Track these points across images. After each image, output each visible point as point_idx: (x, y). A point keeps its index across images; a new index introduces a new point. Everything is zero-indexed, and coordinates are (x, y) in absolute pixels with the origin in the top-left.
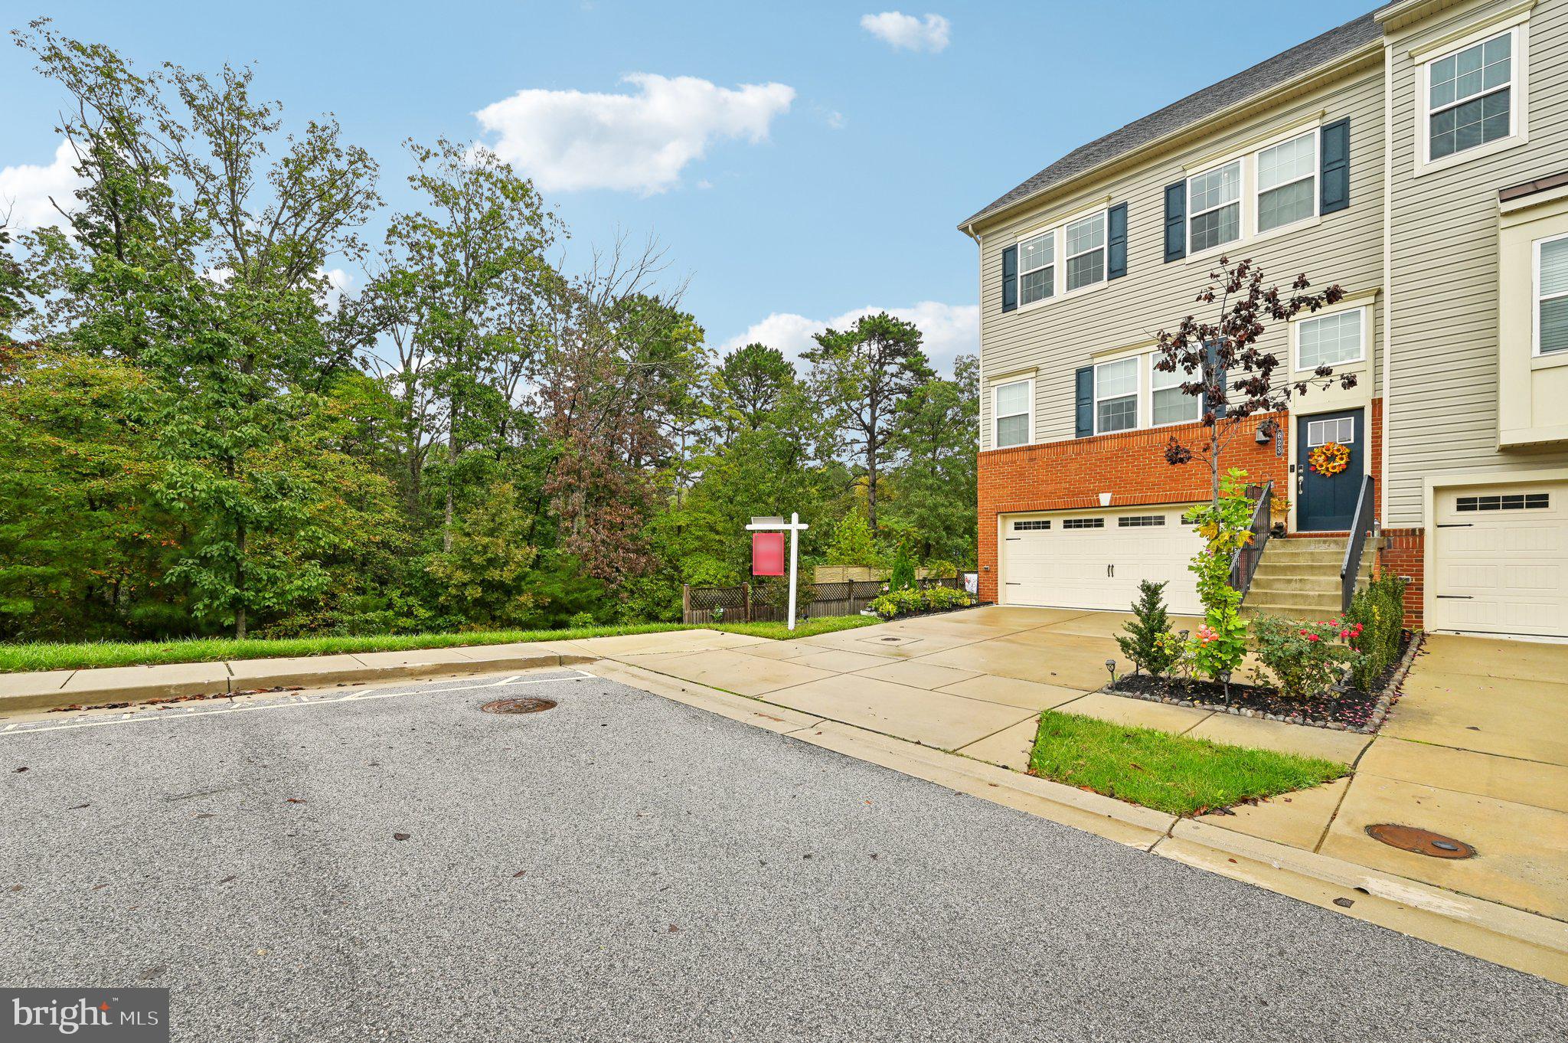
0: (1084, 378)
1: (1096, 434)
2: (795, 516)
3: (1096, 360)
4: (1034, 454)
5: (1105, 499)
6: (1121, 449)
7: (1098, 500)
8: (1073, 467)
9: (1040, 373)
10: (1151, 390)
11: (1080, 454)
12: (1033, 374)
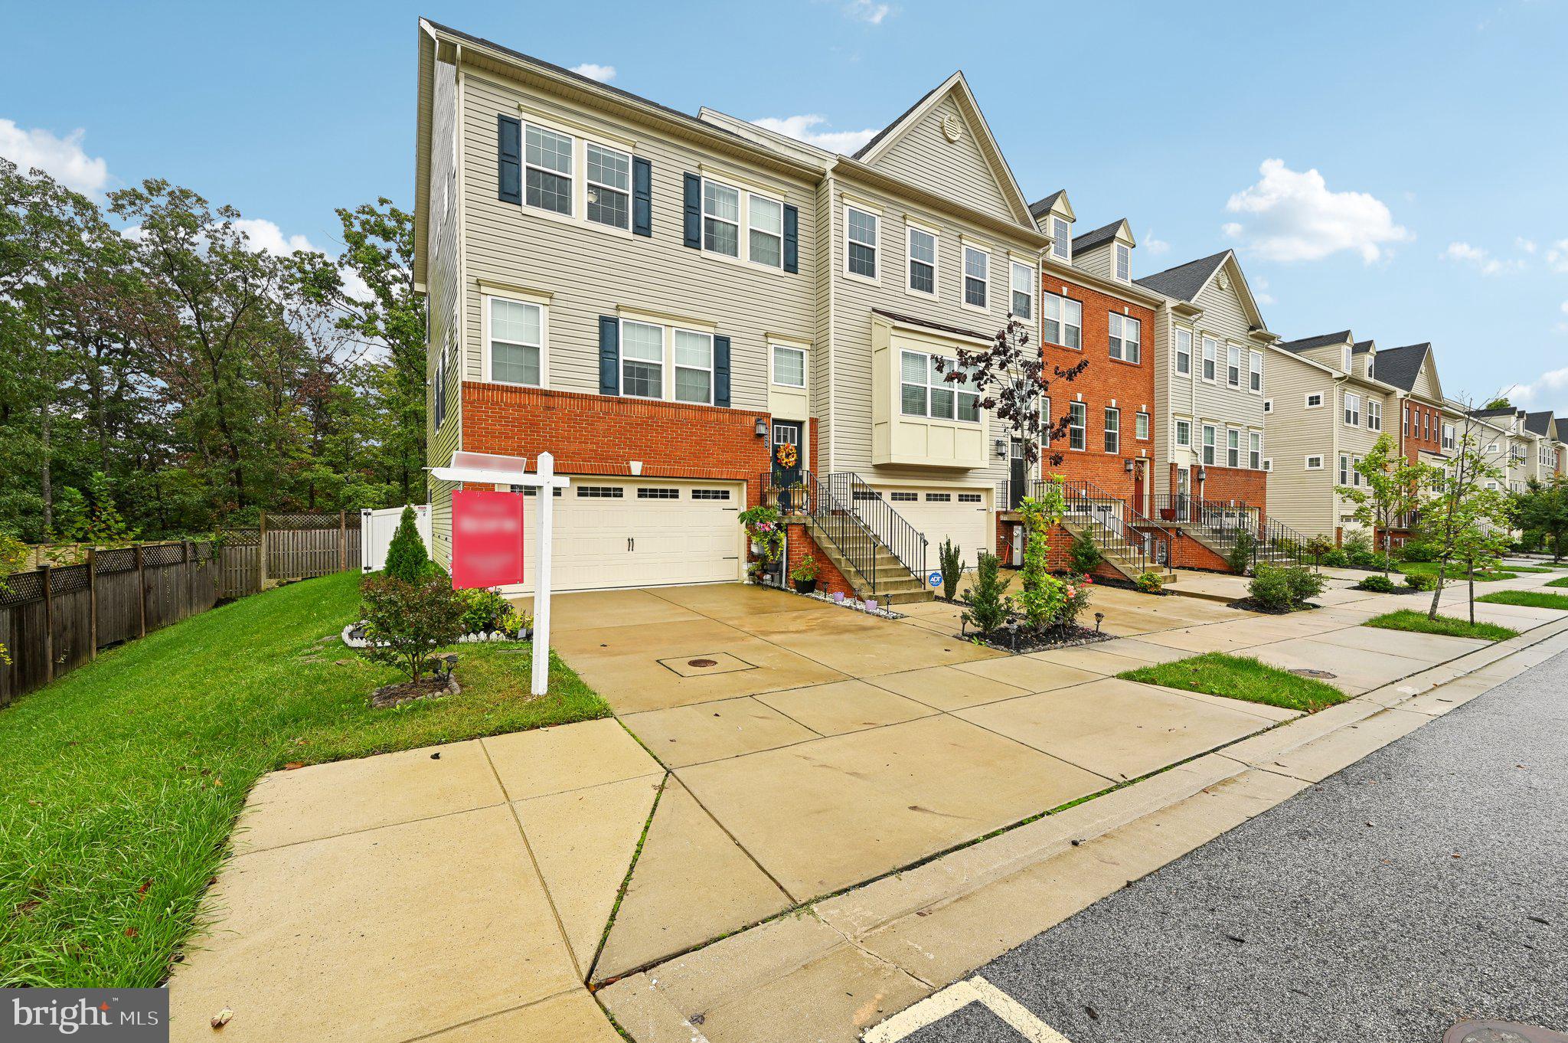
0: (608, 327)
1: (622, 394)
2: (546, 461)
3: (622, 314)
4: (552, 402)
5: (636, 467)
6: (651, 418)
7: (629, 468)
8: (601, 426)
9: (555, 302)
10: (674, 365)
11: (608, 413)
12: (547, 301)
